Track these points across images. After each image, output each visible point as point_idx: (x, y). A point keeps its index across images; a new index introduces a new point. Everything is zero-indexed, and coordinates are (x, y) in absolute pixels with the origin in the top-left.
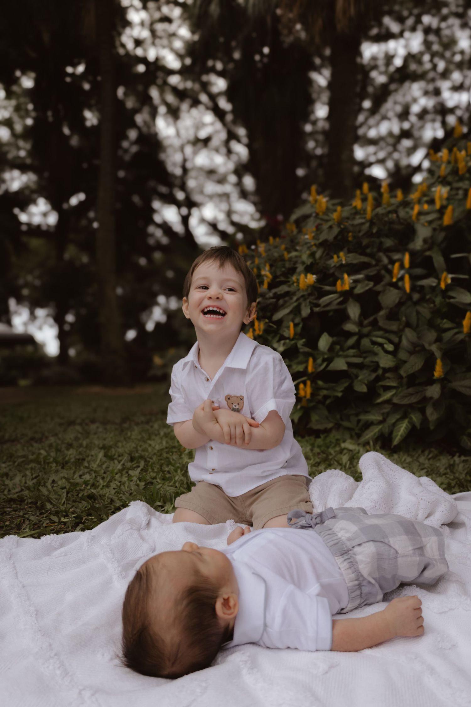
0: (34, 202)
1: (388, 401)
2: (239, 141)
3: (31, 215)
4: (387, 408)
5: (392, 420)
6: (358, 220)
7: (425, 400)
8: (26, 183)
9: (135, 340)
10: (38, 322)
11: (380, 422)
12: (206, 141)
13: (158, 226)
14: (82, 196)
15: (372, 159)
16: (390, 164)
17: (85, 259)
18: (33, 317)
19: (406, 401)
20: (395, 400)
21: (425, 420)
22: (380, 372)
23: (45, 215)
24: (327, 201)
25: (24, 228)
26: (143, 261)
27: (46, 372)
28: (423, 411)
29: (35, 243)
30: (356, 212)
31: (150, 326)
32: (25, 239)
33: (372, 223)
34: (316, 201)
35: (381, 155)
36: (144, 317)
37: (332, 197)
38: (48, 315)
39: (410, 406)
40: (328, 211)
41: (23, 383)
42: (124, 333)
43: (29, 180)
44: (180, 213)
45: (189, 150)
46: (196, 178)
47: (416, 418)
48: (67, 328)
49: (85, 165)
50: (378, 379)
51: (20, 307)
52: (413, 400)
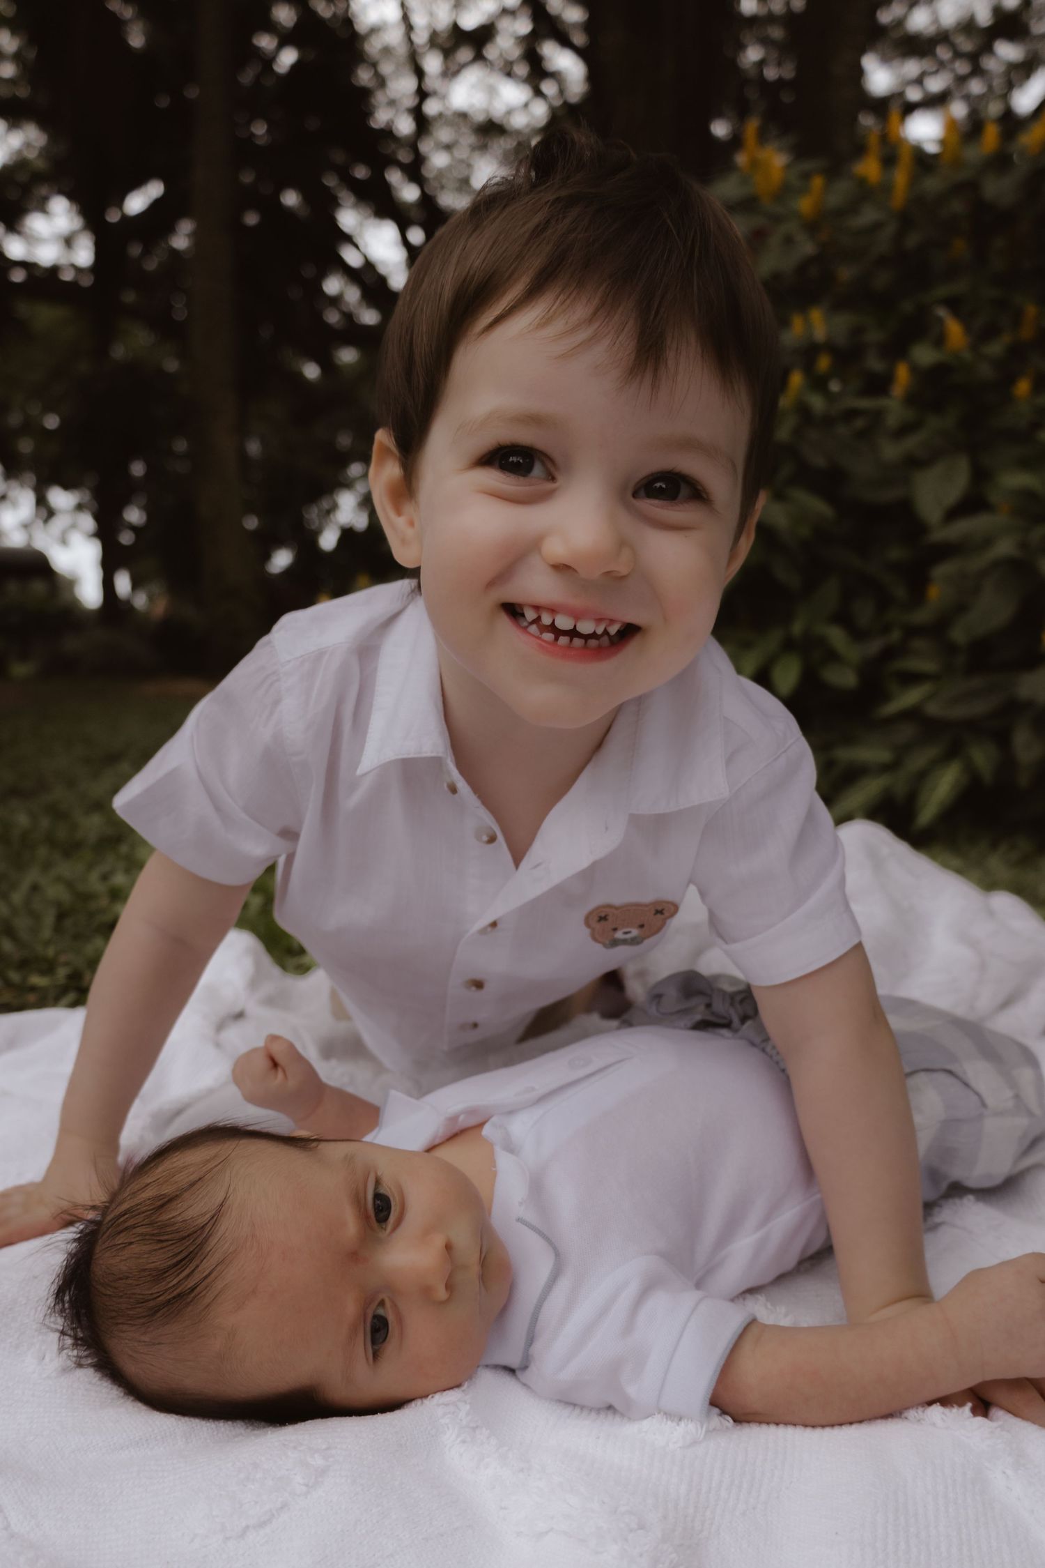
0: (42, 207)
1: (912, 714)
2: (565, 41)
3: (32, 240)
4: (906, 732)
5: (918, 761)
6: (868, 215)
7: (1013, 708)
8: (19, 152)
9: (288, 572)
10: (58, 523)
11: (887, 768)
12: (481, 37)
13: (353, 275)
14: (154, 190)
15: (914, 95)
16: (959, 110)
17: (172, 365)
18: (45, 511)
19: (960, 712)
20: (933, 709)
21: (1007, 763)
22: (896, 636)
23: (68, 241)
24: (788, 167)
25: (18, 276)
26: (311, 371)
27: (72, 644)
28: (1003, 739)
29: (44, 316)
30: (865, 193)
31: (328, 540)
32: (23, 309)
33: (906, 220)
34: (755, 164)
35: (935, 85)
36: (312, 514)
37: (800, 152)
38: (80, 507)
39: (972, 726)
40: (785, 192)
41: (20, 670)
42: (267, 557)
43: (28, 145)
44: (406, 242)
45: (433, 63)
46: (448, 147)
47: (983, 757)
48: (126, 538)
49: (163, 102)
50: (889, 654)
51: (14, 483)
52: (979, 708)
